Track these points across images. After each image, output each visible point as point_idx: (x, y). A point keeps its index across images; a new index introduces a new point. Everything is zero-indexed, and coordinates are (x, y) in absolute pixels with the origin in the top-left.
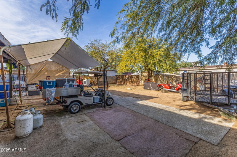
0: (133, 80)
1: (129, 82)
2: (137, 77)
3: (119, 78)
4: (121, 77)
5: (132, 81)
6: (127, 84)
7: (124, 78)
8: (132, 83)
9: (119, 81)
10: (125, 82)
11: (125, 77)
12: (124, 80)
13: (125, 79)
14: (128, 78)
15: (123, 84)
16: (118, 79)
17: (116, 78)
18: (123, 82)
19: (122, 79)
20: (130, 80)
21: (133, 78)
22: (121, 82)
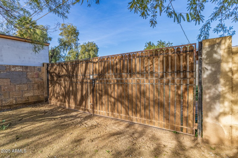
0: (133, 91)
1: (105, 99)
2: (168, 65)
3: (59, 76)
4: (64, 72)
5: (129, 98)
6: (93, 107)
7: (80, 77)
8: (127, 109)
9: (57, 88)
10: (84, 98)
11: (81, 69)
12: (79, 86)
13: (82, 83)
14: (101, 75)
15: (73, 106)
16: (54, 83)
17: (44, 76)
18: (75, 99)
19: (71, 83)
20: (116, 91)
21: (131, 72)
22: (67, 95)
